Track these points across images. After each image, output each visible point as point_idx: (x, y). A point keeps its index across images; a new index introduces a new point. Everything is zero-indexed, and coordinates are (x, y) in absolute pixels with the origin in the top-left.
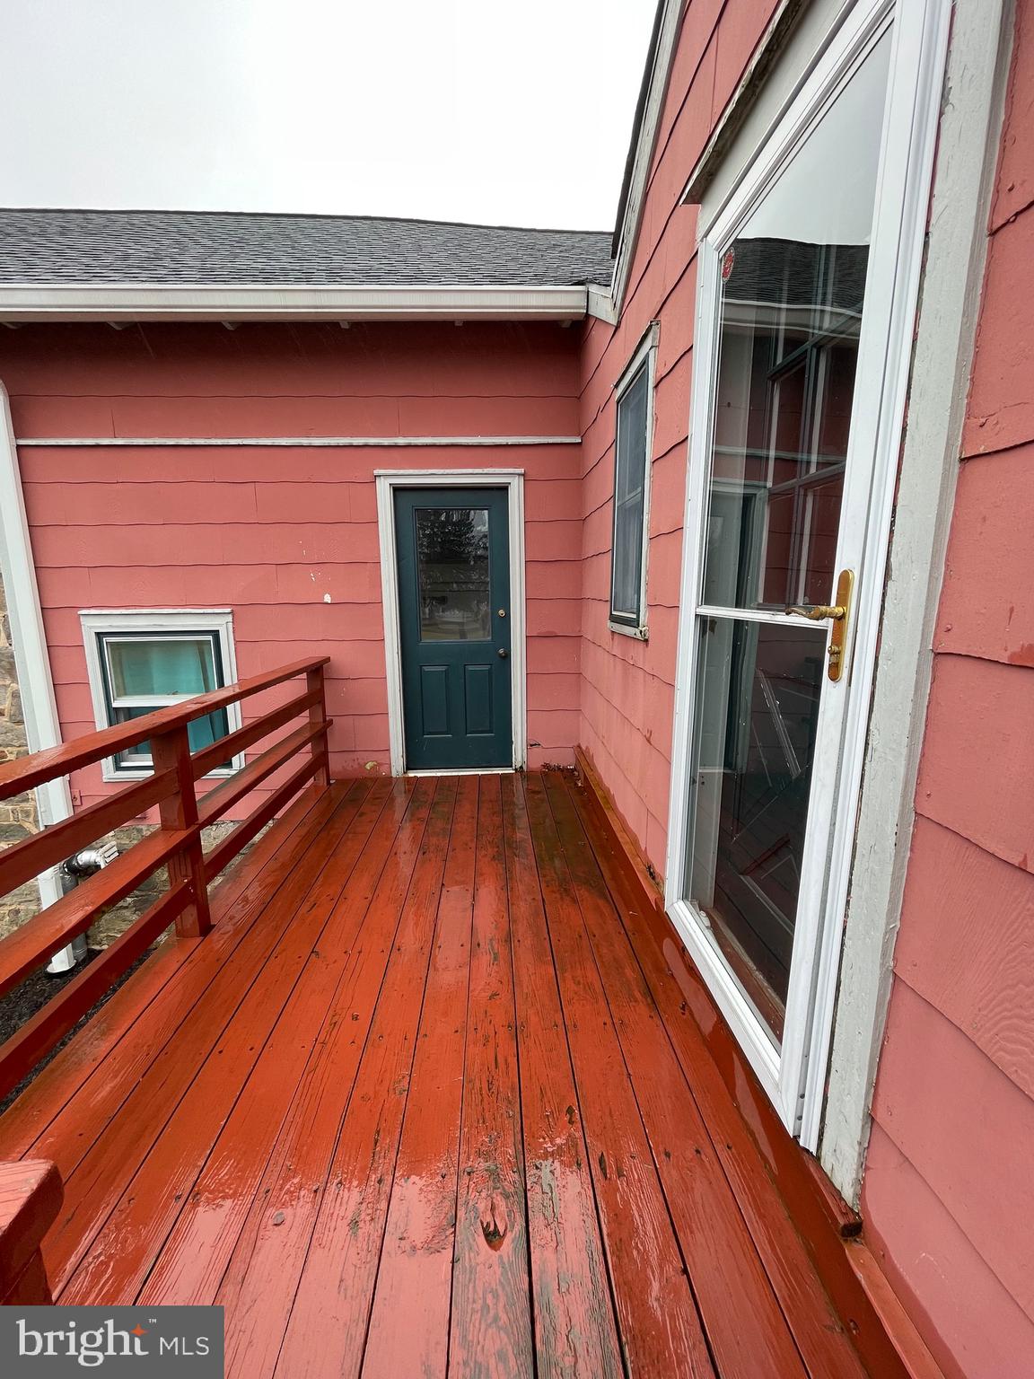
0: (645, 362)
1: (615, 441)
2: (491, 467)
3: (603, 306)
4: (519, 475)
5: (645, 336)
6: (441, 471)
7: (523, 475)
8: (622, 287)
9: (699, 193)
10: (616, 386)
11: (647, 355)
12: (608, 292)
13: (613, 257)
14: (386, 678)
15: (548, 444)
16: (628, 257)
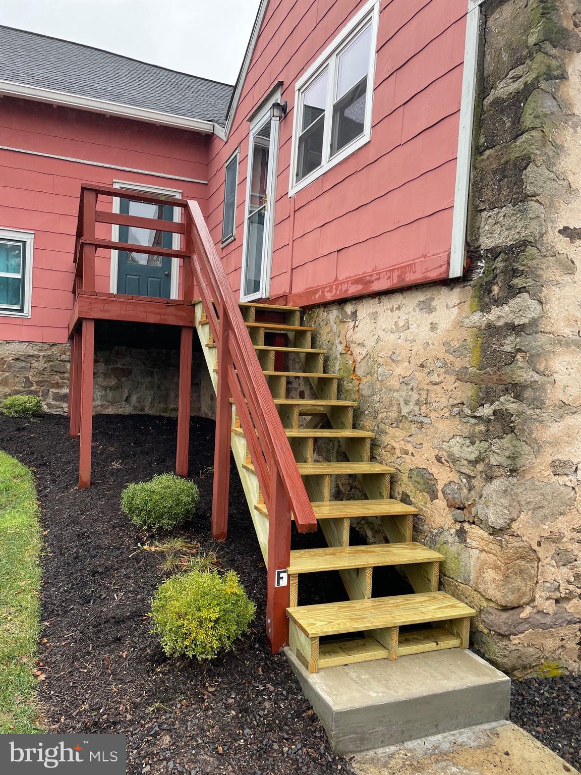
0: (236, 156)
1: (225, 181)
2: (167, 187)
3: (221, 132)
4: (180, 193)
5: (236, 149)
6: (145, 185)
7: (181, 193)
8: (229, 130)
9: (251, 119)
10: (226, 162)
11: (237, 154)
12: (224, 130)
13: (226, 120)
14: (109, 277)
15: (193, 182)
16: (231, 123)
